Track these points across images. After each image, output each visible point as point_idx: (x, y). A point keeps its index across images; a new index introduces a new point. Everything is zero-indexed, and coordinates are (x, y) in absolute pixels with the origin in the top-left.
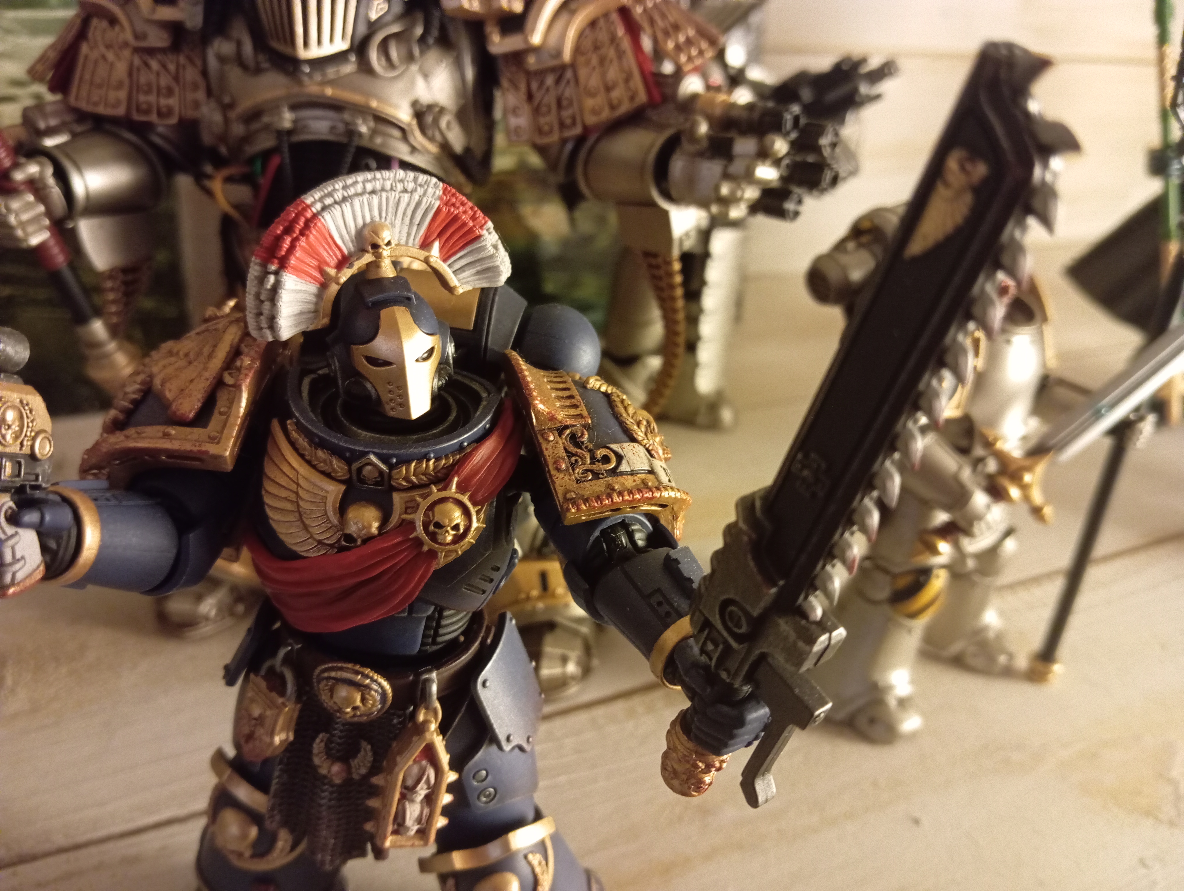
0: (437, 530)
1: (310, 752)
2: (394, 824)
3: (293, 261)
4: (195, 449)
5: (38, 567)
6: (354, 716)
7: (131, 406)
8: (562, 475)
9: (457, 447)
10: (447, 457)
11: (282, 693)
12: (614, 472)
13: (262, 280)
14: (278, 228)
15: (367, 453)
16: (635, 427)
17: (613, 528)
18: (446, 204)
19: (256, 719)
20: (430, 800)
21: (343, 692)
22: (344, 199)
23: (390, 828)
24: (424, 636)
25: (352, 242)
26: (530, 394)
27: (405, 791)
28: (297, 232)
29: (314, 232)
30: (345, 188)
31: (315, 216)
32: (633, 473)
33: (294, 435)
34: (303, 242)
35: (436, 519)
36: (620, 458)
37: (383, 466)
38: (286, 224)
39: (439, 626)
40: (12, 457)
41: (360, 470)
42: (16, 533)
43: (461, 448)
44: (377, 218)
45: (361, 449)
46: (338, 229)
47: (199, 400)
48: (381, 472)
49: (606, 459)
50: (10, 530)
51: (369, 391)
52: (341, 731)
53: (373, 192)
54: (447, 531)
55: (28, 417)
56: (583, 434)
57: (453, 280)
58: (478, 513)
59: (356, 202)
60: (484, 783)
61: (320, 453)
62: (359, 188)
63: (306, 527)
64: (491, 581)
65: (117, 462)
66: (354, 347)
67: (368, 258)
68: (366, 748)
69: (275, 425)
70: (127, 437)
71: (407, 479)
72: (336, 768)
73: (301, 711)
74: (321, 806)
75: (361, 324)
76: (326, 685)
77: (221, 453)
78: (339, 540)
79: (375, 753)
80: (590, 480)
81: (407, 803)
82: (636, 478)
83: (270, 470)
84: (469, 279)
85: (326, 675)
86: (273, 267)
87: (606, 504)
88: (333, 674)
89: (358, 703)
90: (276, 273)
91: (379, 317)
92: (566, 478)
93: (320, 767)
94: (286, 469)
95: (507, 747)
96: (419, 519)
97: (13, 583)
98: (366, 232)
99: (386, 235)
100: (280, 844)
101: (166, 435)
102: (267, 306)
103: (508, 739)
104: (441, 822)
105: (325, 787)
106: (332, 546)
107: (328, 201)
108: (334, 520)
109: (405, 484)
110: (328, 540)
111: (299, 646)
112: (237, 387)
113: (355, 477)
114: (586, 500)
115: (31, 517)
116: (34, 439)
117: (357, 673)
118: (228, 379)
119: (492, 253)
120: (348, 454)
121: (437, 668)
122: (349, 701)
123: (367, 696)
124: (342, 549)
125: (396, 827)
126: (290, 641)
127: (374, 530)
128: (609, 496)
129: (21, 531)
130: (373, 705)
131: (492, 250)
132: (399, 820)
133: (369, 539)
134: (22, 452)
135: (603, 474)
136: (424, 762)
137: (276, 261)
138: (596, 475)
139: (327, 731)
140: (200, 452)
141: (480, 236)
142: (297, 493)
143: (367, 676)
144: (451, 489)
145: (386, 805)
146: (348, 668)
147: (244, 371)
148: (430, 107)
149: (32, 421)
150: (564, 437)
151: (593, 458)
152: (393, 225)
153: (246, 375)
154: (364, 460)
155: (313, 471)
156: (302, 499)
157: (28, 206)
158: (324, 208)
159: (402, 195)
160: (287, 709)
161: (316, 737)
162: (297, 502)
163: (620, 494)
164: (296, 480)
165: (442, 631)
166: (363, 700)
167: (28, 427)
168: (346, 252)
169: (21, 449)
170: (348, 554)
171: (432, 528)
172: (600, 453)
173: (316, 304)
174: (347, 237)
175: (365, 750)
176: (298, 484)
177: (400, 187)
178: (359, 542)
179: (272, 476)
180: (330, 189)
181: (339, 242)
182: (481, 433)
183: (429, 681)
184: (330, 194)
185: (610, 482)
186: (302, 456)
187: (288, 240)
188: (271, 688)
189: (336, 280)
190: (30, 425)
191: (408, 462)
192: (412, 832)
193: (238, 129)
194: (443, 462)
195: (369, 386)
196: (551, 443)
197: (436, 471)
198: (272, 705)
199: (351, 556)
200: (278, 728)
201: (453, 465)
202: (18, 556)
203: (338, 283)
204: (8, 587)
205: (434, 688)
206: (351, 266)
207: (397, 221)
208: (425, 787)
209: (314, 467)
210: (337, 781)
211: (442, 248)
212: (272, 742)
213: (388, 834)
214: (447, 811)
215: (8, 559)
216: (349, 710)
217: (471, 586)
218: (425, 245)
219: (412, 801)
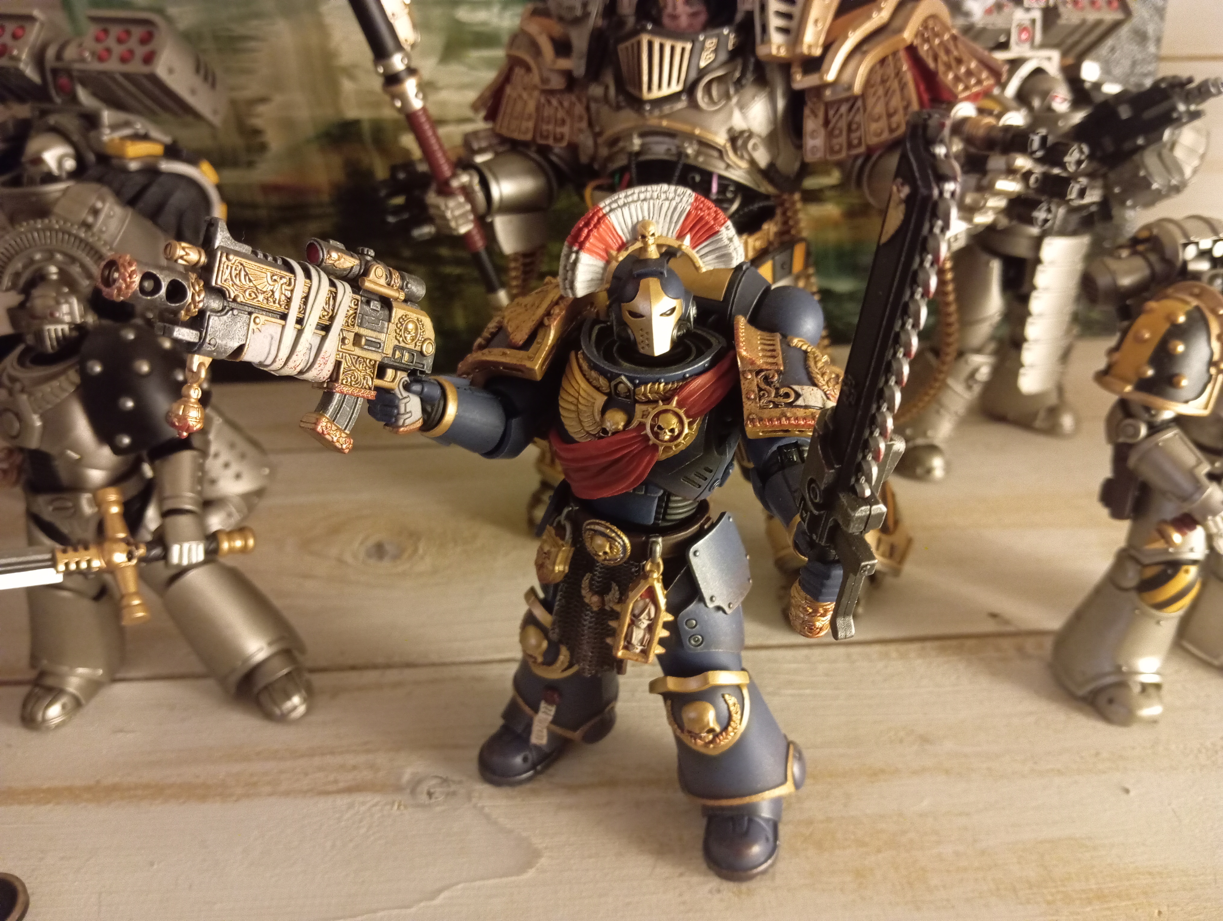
0: (659, 431)
1: (580, 587)
2: (625, 641)
3: (587, 245)
4: (518, 363)
5: (419, 420)
6: (605, 559)
7: (490, 336)
8: (750, 402)
9: (681, 377)
10: (673, 383)
11: (563, 538)
12: (790, 405)
13: (568, 256)
14: (581, 223)
15: (620, 375)
16: (819, 376)
17: (787, 446)
18: (696, 208)
19: (545, 553)
20: (651, 629)
21: (599, 541)
22: (625, 204)
23: (622, 643)
24: (657, 513)
25: (629, 233)
26: (738, 345)
27: (633, 618)
28: (592, 226)
29: (603, 226)
30: (626, 197)
31: (604, 215)
32: (806, 407)
33: (581, 361)
34: (595, 233)
35: (659, 423)
36: (798, 395)
37: (629, 384)
38: (586, 220)
39: (667, 507)
40: (410, 351)
41: (616, 386)
42: (408, 396)
43: (684, 378)
44: (647, 218)
45: (617, 372)
46: (619, 224)
47: (526, 334)
48: (629, 390)
49: (787, 395)
50: (405, 394)
51: (629, 335)
52: (600, 573)
53: (645, 200)
54: (665, 432)
55: (421, 329)
56: (773, 376)
57: (700, 263)
58: (690, 424)
59: (633, 206)
60: (694, 629)
61: (594, 374)
62: (635, 197)
63: (580, 422)
64: (706, 479)
65: (477, 370)
66: (622, 304)
67: (638, 245)
68: (615, 587)
69: (573, 354)
70: (483, 354)
71: (644, 394)
72: (595, 599)
73: (574, 554)
74: (584, 626)
75: (629, 288)
76: (589, 535)
77: (533, 367)
78: (598, 433)
79: (620, 591)
80: (771, 408)
81: (635, 628)
82: (807, 411)
83: (565, 384)
84: (711, 262)
85: (589, 527)
86: (575, 248)
87: (775, 424)
88: (592, 527)
89: (607, 549)
90: (577, 252)
91: (639, 285)
92: (753, 405)
93: (585, 597)
94: (574, 383)
95: (711, 605)
96: (648, 422)
97: (403, 426)
98: (638, 227)
99: (652, 229)
100: (561, 658)
101: (504, 354)
102: (570, 273)
103: (711, 599)
104: (659, 650)
105: (588, 612)
106: (594, 435)
107: (614, 206)
108: (598, 418)
109: (643, 398)
110: (592, 431)
111: (577, 508)
112: (549, 327)
113: (613, 391)
114: (761, 420)
115: (417, 387)
116: (423, 342)
117: (607, 528)
118: (546, 322)
119: (726, 243)
120: (609, 375)
121: (663, 536)
122: (602, 547)
123: (613, 546)
124: (601, 438)
125: (626, 643)
126: (572, 504)
127: (621, 427)
128: (779, 419)
129: (411, 395)
130: (617, 553)
131: (726, 242)
132: (628, 639)
133: (616, 432)
134: (416, 349)
135: (782, 405)
136: (648, 600)
137: (577, 244)
138: (776, 406)
139: (591, 572)
140: (521, 365)
141: (718, 232)
142: (578, 399)
143: (614, 532)
144: (672, 405)
145: (621, 626)
146: (601, 524)
147: (554, 316)
148: (742, 133)
149: (423, 332)
150: (759, 377)
151: (777, 395)
152: (658, 222)
153: (555, 319)
154: (618, 380)
155: (589, 385)
157: (460, 205)
158: (611, 210)
159: (664, 202)
160: (564, 548)
161: (585, 575)
162: (577, 406)
163: (788, 419)
164: (578, 390)
165: (669, 511)
166: (611, 548)
167: (420, 335)
168: (625, 240)
169: (415, 347)
170: (603, 440)
171: (656, 429)
172: (782, 391)
173: (603, 274)
174: (626, 230)
175: (614, 589)
177: (663, 196)
178: (611, 434)
179: (566, 388)
180: (616, 197)
181: (620, 233)
182: (701, 369)
183: (656, 543)
184: (616, 201)
185: (785, 411)
187: (586, 231)
188: (557, 535)
189: (616, 258)
190: (422, 334)
191: (646, 384)
192: (638, 651)
193: (604, 152)
194: (670, 386)
195: (630, 331)
196: (748, 381)
197: (663, 391)
198: (555, 545)
199: (603, 442)
200: (559, 561)
201: (676, 389)
202: (408, 410)
203: (617, 261)
205: (659, 549)
206: (627, 249)
207: (660, 220)
208: (647, 618)
209: (590, 383)
210: (595, 609)
211: (692, 239)
212: (553, 570)
213: (621, 647)
214: (662, 642)
215: (402, 410)
216: (601, 554)
217: (686, 478)
218: (681, 236)
219: (638, 627)
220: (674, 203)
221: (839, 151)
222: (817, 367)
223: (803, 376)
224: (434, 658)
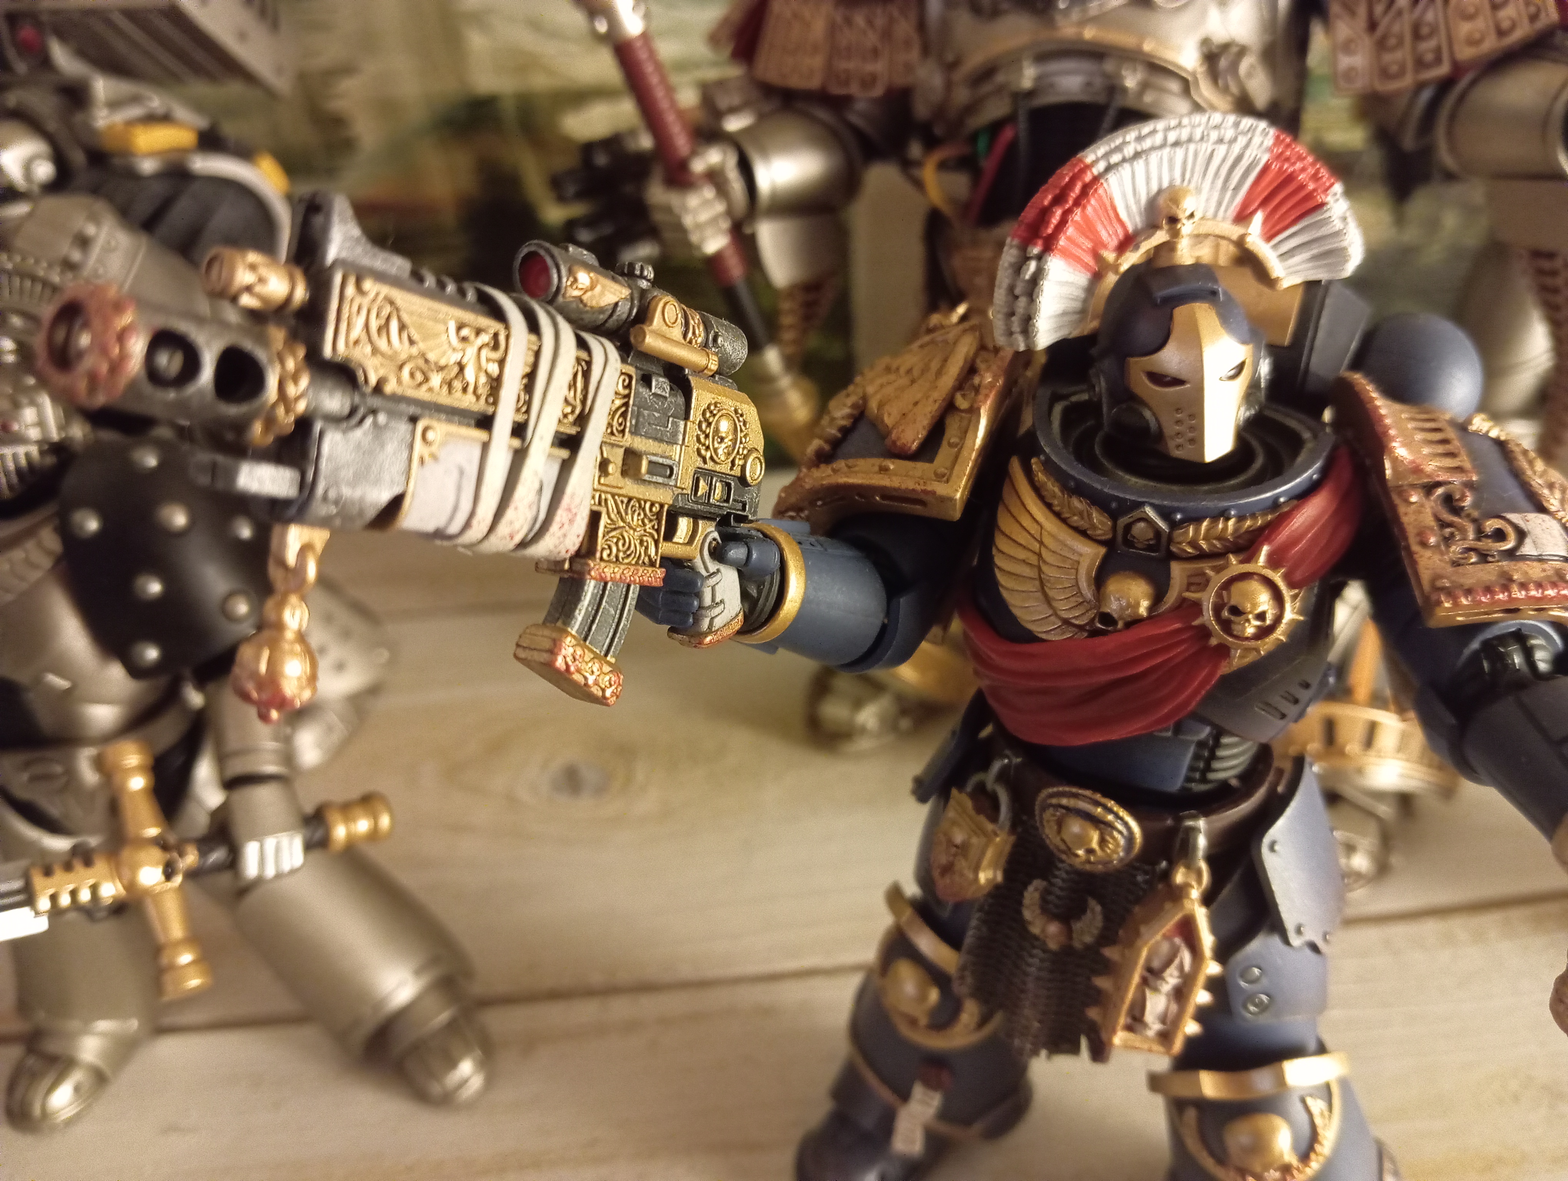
0: (1233, 618)
1: (1020, 903)
2: (1128, 1016)
3: (1062, 242)
4: (919, 488)
5: (737, 615)
6: (1088, 861)
7: (839, 435)
8: (1429, 553)
9: (1270, 503)
10: (1253, 516)
11: (994, 817)
12: (1511, 554)
13: (1018, 268)
14: (1046, 197)
15: (1142, 504)
16: (1546, 492)
17: (1502, 639)
18: (1279, 157)
19: (957, 846)
20: (1180, 994)
21: (1075, 827)
22: (1137, 155)
24: (1192, 769)
25: (1141, 214)
26: (1385, 433)
27: (1147, 975)
28: (1071, 202)
29: (1093, 202)
30: (1140, 139)
31: (1096, 179)
32: (1540, 559)
33: (1041, 477)
34: (1077, 216)
35: (1233, 602)
36: (1522, 535)
37: (1162, 525)
38: (1057, 191)
39: (1213, 757)
40: (722, 476)
41: (1128, 527)
42: (718, 571)
43: (1275, 505)
44: (1178, 182)
45: (1133, 498)
46: (1124, 195)
47: (924, 428)
48: (1158, 532)
49: (1500, 535)
50: (713, 566)
51: (1147, 421)
52: (1063, 880)
53: (1176, 144)
54: (1248, 621)
55: (741, 431)
56: (1463, 498)
57: (1276, 269)
58: (1294, 598)
59: (1154, 157)
60: (1256, 985)
61: (1078, 503)
62: (1158, 139)
63: (1048, 600)
65: (819, 503)
66: (1132, 360)
67: (1161, 237)
68: (1095, 908)
69: (1016, 465)
70: (835, 471)
71: (1194, 544)
72: (1053, 928)
74: (1026, 974)
75: (1144, 329)
76: (1054, 815)
77: (952, 495)
78: (1092, 621)
79: (1107, 918)
80: (1472, 564)
81: (1149, 992)
82: (1546, 566)
83: (1004, 522)
84: (1299, 268)
85: (1054, 801)
86: (1036, 250)
87: (1499, 599)
88: (1064, 801)
89: (1095, 845)
90: (1040, 258)
91: (1171, 317)
92: (1436, 558)
93: (1030, 923)
94: (1027, 522)
95: (1295, 941)
96: (1208, 599)
97: (710, 631)
98: (1161, 201)
99: (1188, 204)
100: (965, 1017)
101: (884, 470)
102: (1022, 302)
103: (1299, 931)
104: (1192, 1028)
105: (1035, 951)
106: (1081, 628)
107: (1115, 158)
108: (1088, 593)
109: (1190, 550)
110: (1077, 620)
111: (1019, 760)
112: (974, 411)
113: (1120, 538)
114: (1469, 592)
115: (737, 552)
116: (745, 458)
117: (1097, 804)
118: (962, 403)
119: (1337, 229)
120: (1114, 505)
121: (1206, 814)
122: (1083, 840)
123: (1108, 838)
124: (1095, 633)
125: (1130, 1020)
126: (1008, 752)
127: (1143, 611)
128: (1506, 588)
129: (723, 568)
130: (1114, 851)
131: (1338, 225)
132: (1136, 1012)
133: (1135, 622)
134: (732, 473)
135: (1493, 556)
136: (1178, 940)
137: (1040, 242)
138: (1484, 557)
139: (1044, 878)
140: (925, 492)
141: (1322, 205)
142: (1040, 555)
143: (1110, 811)
144: (1257, 562)
145: (1121, 989)
146: (1084, 796)
147: (983, 391)
148: (1226, 47)
149: (745, 436)
150: (1432, 498)
151: (1480, 534)
152: (1198, 190)
153: (987, 396)
154: (1136, 514)
155: (1064, 526)
156: (1045, 562)
157: (707, 204)
158: (1109, 168)
159: (1217, 146)
160: (998, 839)
161: (1030, 883)
162: (1039, 567)
163: (1523, 586)
164: (1038, 537)
165: (1216, 765)
166: (1102, 842)
167: (741, 443)
168: (1130, 229)
169: (731, 469)
170: (1103, 639)
171: (1226, 614)
172: (1491, 525)
173: (1085, 301)
174: (1134, 208)
175: (1093, 911)
176: (1041, 543)
177: (1214, 135)
178: (1120, 625)
179: (1007, 532)
180: (1118, 141)
181: (1123, 215)
182: (1304, 487)
183: (1195, 830)
184: (1118, 149)
185: (1506, 569)
186: (1049, 506)
187: (1058, 213)
188: (979, 810)
189: (1115, 267)
190: (744, 440)
191: (1198, 520)
192: (1150, 1033)
194: (1248, 523)
195: (1147, 414)
196: (1413, 507)
197: (1236, 535)
198: (979, 831)
199: (1107, 643)
200: (985, 862)
201: (1262, 529)
202: (718, 600)
203: (1116, 272)
204: (706, 634)
205: (1202, 842)
206: (1137, 247)
207: (1204, 185)
208: (1176, 973)
209: (1064, 521)
210: (1053, 945)
211: (1266, 221)
212: (976, 879)
213: (1119, 1028)
214: (1202, 1015)
215: (707, 601)
216: (1081, 852)
217: (1268, 704)
218: (1242, 217)
219: (1156, 990)
220: (1236, 149)
221: (1401, 73)
222: (1535, 473)
223: (1514, 492)
224: (686, 972)
